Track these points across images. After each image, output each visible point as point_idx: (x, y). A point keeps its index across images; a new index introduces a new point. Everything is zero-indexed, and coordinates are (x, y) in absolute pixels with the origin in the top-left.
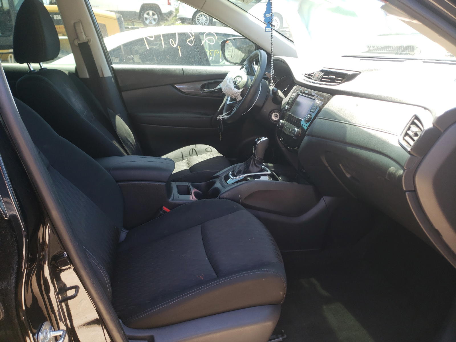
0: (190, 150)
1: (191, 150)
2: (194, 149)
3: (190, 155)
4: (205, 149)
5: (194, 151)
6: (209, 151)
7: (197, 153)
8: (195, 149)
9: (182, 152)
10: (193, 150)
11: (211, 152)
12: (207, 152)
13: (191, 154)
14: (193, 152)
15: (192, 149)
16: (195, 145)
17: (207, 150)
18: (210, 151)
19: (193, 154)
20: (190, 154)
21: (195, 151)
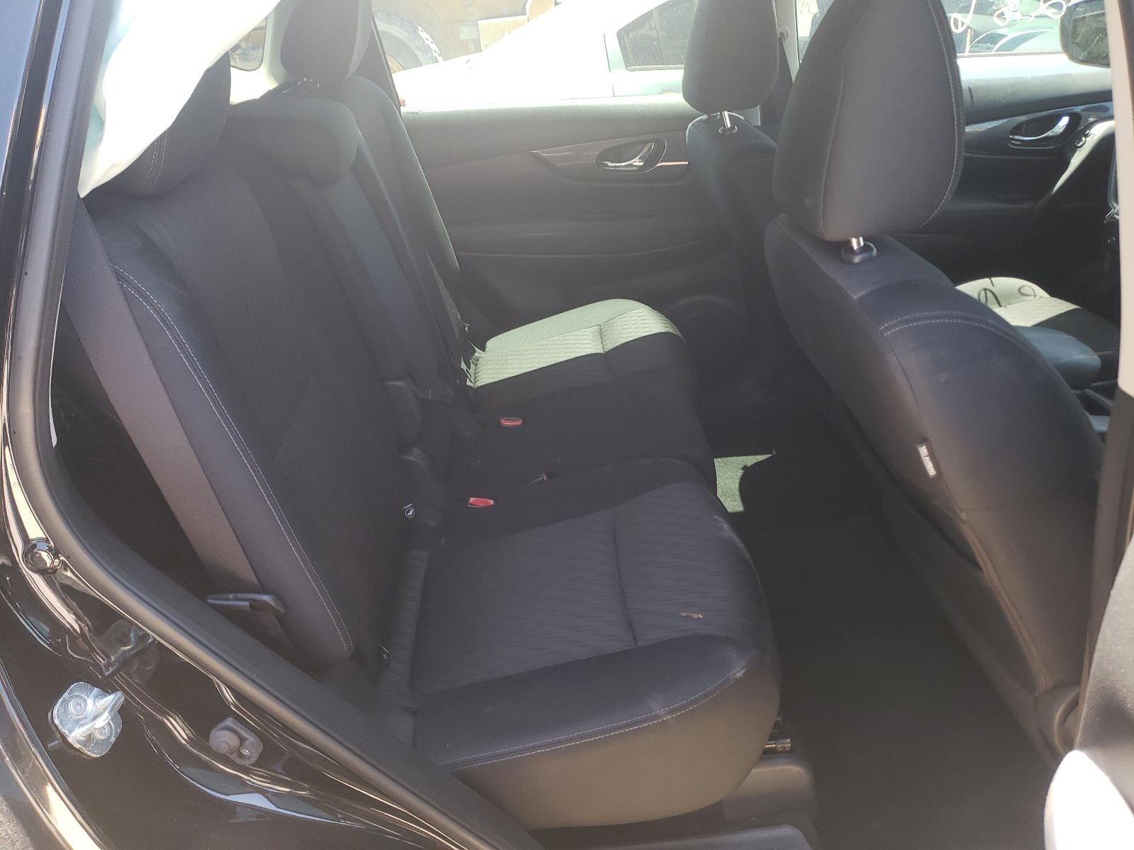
0: (980, 293)
1: (983, 293)
2: (989, 290)
4: (1018, 287)
5: (989, 294)
6: (1029, 294)
7: (999, 299)
8: (990, 287)
10: (987, 292)
11: (1036, 297)
12: (1025, 298)
14: (988, 298)
15: (985, 290)
16: (988, 279)
17: (1022, 291)
18: (1032, 293)
19: (990, 303)
21: (992, 295)
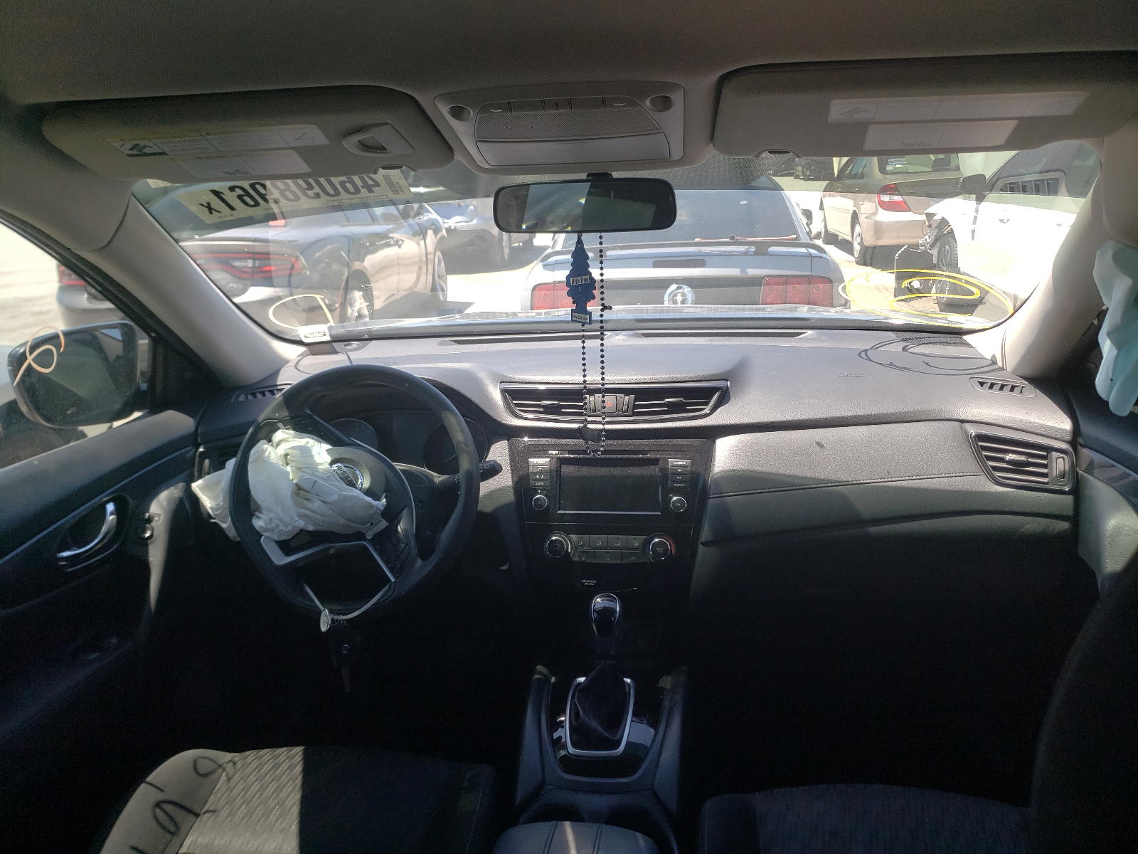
0: (156, 818)
1: (158, 811)
2: (162, 802)
3: (173, 834)
5: (168, 807)
6: (210, 770)
7: (187, 804)
8: (161, 796)
9: (134, 848)
10: (161, 804)
11: (220, 766)
12: (211, 778)
13: (172, 828)
14: (172, 814)
15: (158, 805)
16: (143, 786)
17: (202, 770)
18: (215, 766)
19: (178, 819)
20: (169, 832)
21: (172, 807)
